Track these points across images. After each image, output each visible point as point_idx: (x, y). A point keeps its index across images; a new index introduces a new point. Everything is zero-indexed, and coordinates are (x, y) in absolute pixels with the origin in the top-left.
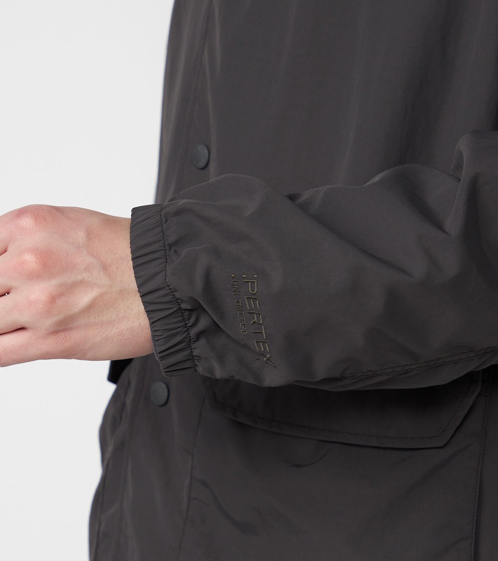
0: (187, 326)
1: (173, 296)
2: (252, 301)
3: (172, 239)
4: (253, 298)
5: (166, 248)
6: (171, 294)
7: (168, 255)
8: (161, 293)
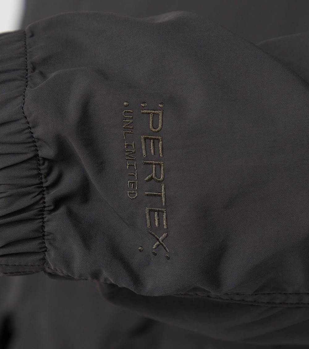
0: (42, 187)
1: (29, 135)
2: (152, 144)
3: (37, 55)
4: (154, 139)
5: (28, 67)
6: (27, 131)
7: (30, 76)
8: (13, 127)
